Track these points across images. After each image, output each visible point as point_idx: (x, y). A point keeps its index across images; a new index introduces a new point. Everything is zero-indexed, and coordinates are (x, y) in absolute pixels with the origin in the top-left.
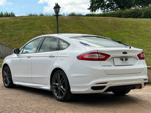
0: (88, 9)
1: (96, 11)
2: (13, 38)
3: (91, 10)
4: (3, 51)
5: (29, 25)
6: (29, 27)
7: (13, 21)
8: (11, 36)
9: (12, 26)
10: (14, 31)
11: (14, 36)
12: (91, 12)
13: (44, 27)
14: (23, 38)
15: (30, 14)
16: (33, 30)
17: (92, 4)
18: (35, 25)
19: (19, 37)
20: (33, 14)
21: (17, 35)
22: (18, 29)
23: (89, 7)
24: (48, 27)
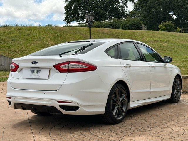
0: (63, 20)
1: (71, 23)
2: (13, 49)
3: (66, 22)
4: (5, 63)
5: (26, 36)
6: (26, 37)
7: (7, 32)
8: (9, 47)
9: (8, 36)
10: (12, 41)
11: (13, 47)
12: (66, 24)
13: (44, 38)
14: (24, 49)
15: (5, 25)
16: (32, 40)
17: (67, 16)
18: (32, 36)
19: (19, 49)
20: (7, 25)
21: (16, 46)
22: (16, 40)
23: (65, 19)
24: (47, 38)
